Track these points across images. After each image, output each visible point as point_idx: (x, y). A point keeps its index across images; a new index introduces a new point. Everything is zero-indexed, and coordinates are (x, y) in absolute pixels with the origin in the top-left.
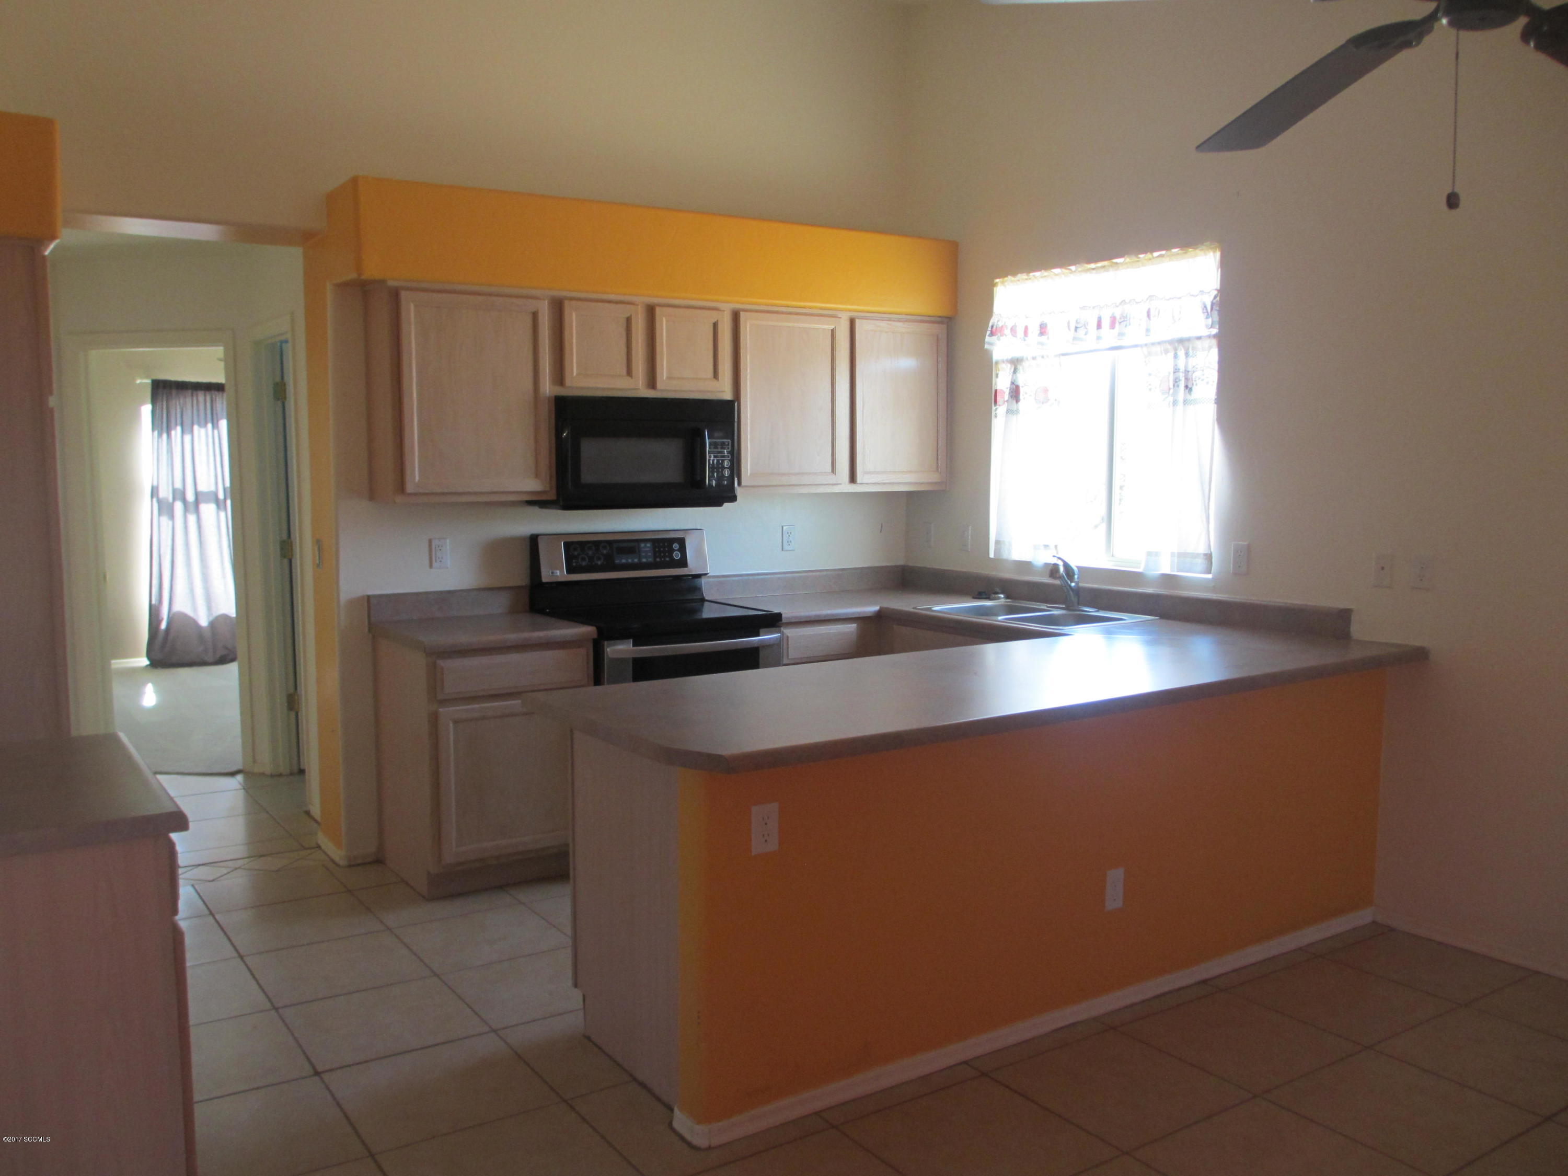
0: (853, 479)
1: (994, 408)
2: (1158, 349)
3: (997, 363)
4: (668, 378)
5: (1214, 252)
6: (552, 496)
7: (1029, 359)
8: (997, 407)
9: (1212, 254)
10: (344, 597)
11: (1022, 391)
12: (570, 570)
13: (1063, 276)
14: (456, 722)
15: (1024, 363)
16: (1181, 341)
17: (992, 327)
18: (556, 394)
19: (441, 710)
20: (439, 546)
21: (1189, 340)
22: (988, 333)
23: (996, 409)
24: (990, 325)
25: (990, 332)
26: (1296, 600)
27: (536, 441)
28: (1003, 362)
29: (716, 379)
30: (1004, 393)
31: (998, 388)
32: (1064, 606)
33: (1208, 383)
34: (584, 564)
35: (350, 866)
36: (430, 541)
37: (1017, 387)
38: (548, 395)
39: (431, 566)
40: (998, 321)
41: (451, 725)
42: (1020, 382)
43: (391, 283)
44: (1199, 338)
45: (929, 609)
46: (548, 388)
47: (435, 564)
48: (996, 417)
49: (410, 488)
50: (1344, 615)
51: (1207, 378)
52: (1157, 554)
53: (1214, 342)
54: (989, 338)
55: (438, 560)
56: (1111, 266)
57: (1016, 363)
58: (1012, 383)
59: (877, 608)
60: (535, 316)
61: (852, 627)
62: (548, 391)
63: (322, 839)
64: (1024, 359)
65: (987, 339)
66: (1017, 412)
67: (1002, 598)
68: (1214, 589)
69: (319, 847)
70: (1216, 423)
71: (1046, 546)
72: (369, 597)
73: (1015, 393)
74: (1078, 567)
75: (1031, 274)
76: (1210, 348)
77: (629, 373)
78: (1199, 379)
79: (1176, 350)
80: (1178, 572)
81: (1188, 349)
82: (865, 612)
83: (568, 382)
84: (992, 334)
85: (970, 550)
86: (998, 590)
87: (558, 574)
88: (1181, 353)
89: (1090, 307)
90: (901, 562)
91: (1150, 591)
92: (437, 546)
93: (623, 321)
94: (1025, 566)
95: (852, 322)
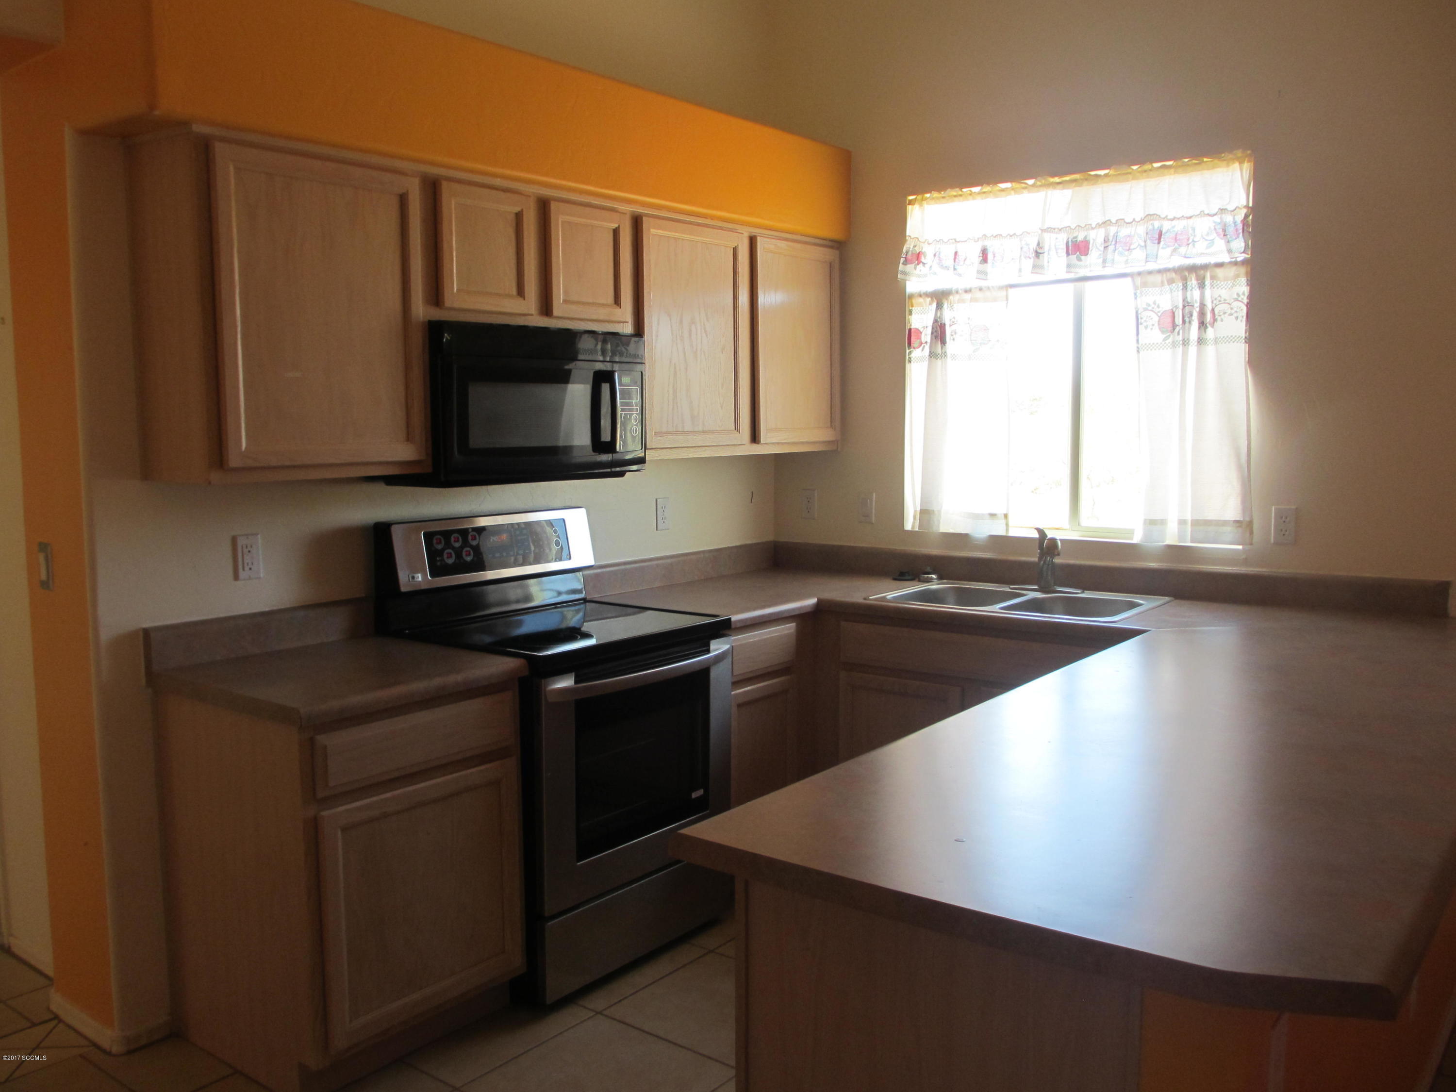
0: (755, 437)
1: (908, 351)
2: (1158, 278)
3: (911, 296)
4: (565, 301)
5: (1241, 163)
6: (428, 469)
7: (960, 292)
8: (912, 349)
9: (1236, 165)
10: (106, 635)
11: (948, 331)
12: (436, 571)
13: (1013, 192)
14: (344, 830)
15: (951, 297)
16: (1193, 269)
17: (907, 252)
18: (430, 319)
19: (325, 813)
20: (247, 547)
21: (1205, 267)
22: (902, 260)
23: (910, 353)
24: (904, 250)
25: (904, 259)
26: (1370, 573)
27: (407, 387)
28: (920, 296)
29: (618, 305)
30: (921, 333)
31: (912, 327)
32: (1036, 587)
33: (1237, 318)
34: (450, 561)
35: (129, 1052)
36: (234, 540)
37: (942, 327)
38: (421, 319)
39: (236, 577)
40: (915, 246)
41: (339, 833)
42: (947, 321)
43: (197, 128)
44: (1220, 265)
45: (884, 599)
46: (421, 310)
47: (242, 574)
48: (910, 362)
49: (234, 461)
50: (1443, 588)
51: (1236, 312)
52: (1163, 522)
53: (1242, 270)
54: (903, 266)
55: (247, 568)
56: (1086, 180)
57: (940, 297)
58: (936, 321)
59: (813, 601)
60: (403, 200)
61: (790, 628)
62: (421, 314)
63: (58, 1002)
64: (953, 291)
65: (901, 267)
66: (945, 355)
67: (935, 579)
68: (1246, 562)
69: (56, 1017)
70: (1248, 366)
71: (993, 515)
72: (147, 633)
73: (939, 333)
74: (1061, 540)
75: (964, 190)
76: (1237, 276)
77: (521, 292)
78: (1225, 313)
79: (1185, 280)
80: (1191, 542)
81: (1204, 278)
82: (805, 607)
83: (448, 303)
84: (905, 263)
85: (874, 522)
86: (928, 569)
87: (420, 579)
88: (1193, 282)
89: (1054, 229)
90: (771, 538)
91: (1153, 565)
92: (244, 546)
93: (511, 218)
94: (962, 539)
95: (752, 241)
